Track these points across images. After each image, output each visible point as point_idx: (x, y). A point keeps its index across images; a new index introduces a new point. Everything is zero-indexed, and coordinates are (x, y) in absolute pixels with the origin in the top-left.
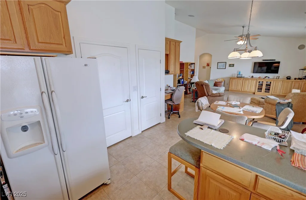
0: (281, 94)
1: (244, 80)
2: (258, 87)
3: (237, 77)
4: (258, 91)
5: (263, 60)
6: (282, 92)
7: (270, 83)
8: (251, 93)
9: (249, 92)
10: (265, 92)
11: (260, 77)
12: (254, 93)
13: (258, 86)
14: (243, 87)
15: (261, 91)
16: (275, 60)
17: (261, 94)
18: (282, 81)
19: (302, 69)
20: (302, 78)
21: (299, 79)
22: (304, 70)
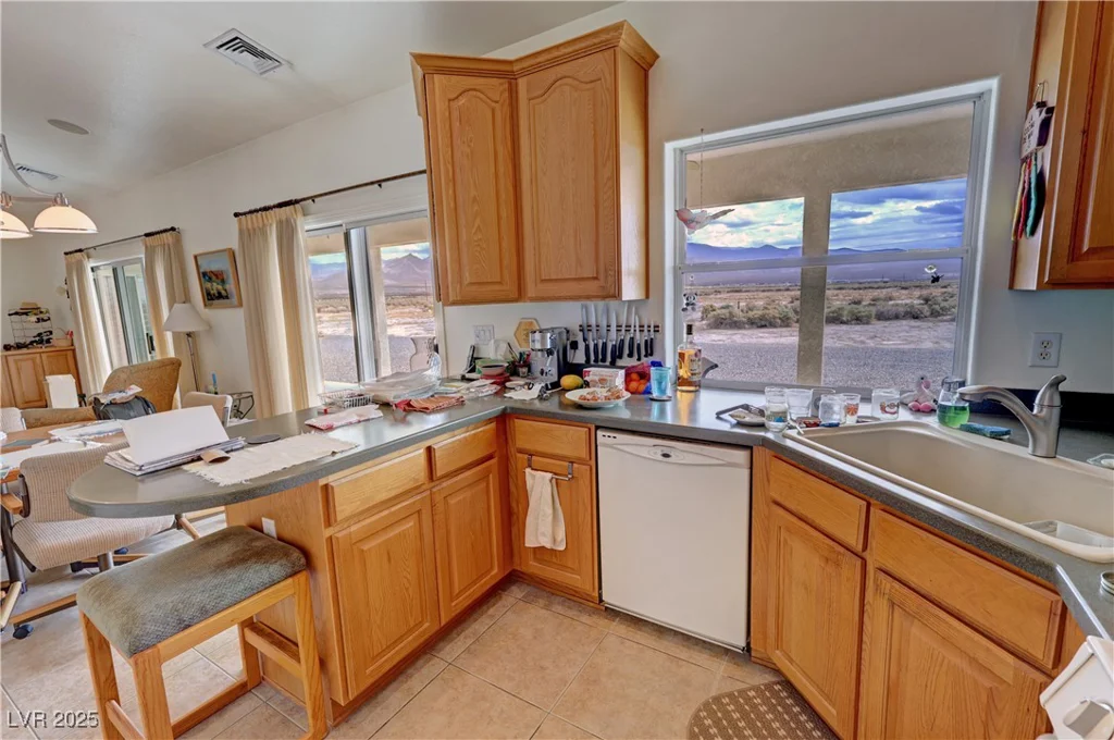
19: (16, 313)
20: (32, 343)
21: (19, 346)
22: (26, 314)
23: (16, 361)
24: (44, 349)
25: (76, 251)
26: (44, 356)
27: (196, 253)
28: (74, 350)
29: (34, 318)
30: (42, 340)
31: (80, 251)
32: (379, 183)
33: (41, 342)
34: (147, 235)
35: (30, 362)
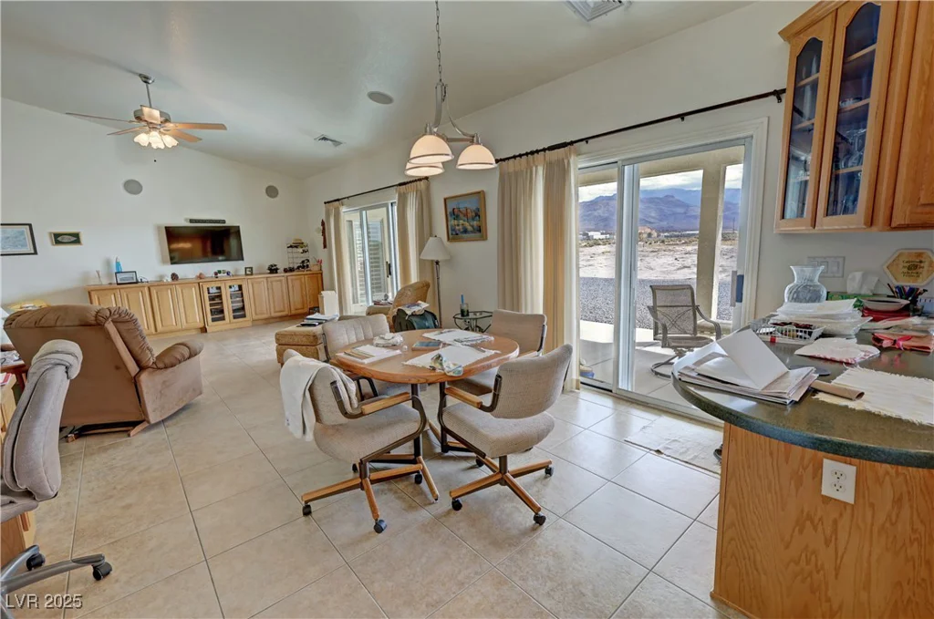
0: (273, 315)
1: (154, 292)
2: (211, 305)
3: (118, 284)
4: (214, 320)
5: (191, 221)
6: (274, 307)
7: (237, 289)
8: (194, 332)
9: (186, 330)
10: (235, 317)
11: (201, 274)
12: (204, 330)
13: (208, 303)
14: (158, 318)
15: (223, 319)
16: (224, 222)
17: (228, 327)
18: (265, 280)
19: (291, 247)
20: (298, 268)
21: (291, 270)
22: (296, 247)
23: (292, 280)
24: (305, 273)
25: (335, 201)
26: (306, 277)
27: (446, 196)
28: (322, 274)
29: (301, 250)
30: (304, 265)
31: (338, 200)
32: (682, 116)
33: (303, 267)
34: (400, 184)
35: (298, 281)
